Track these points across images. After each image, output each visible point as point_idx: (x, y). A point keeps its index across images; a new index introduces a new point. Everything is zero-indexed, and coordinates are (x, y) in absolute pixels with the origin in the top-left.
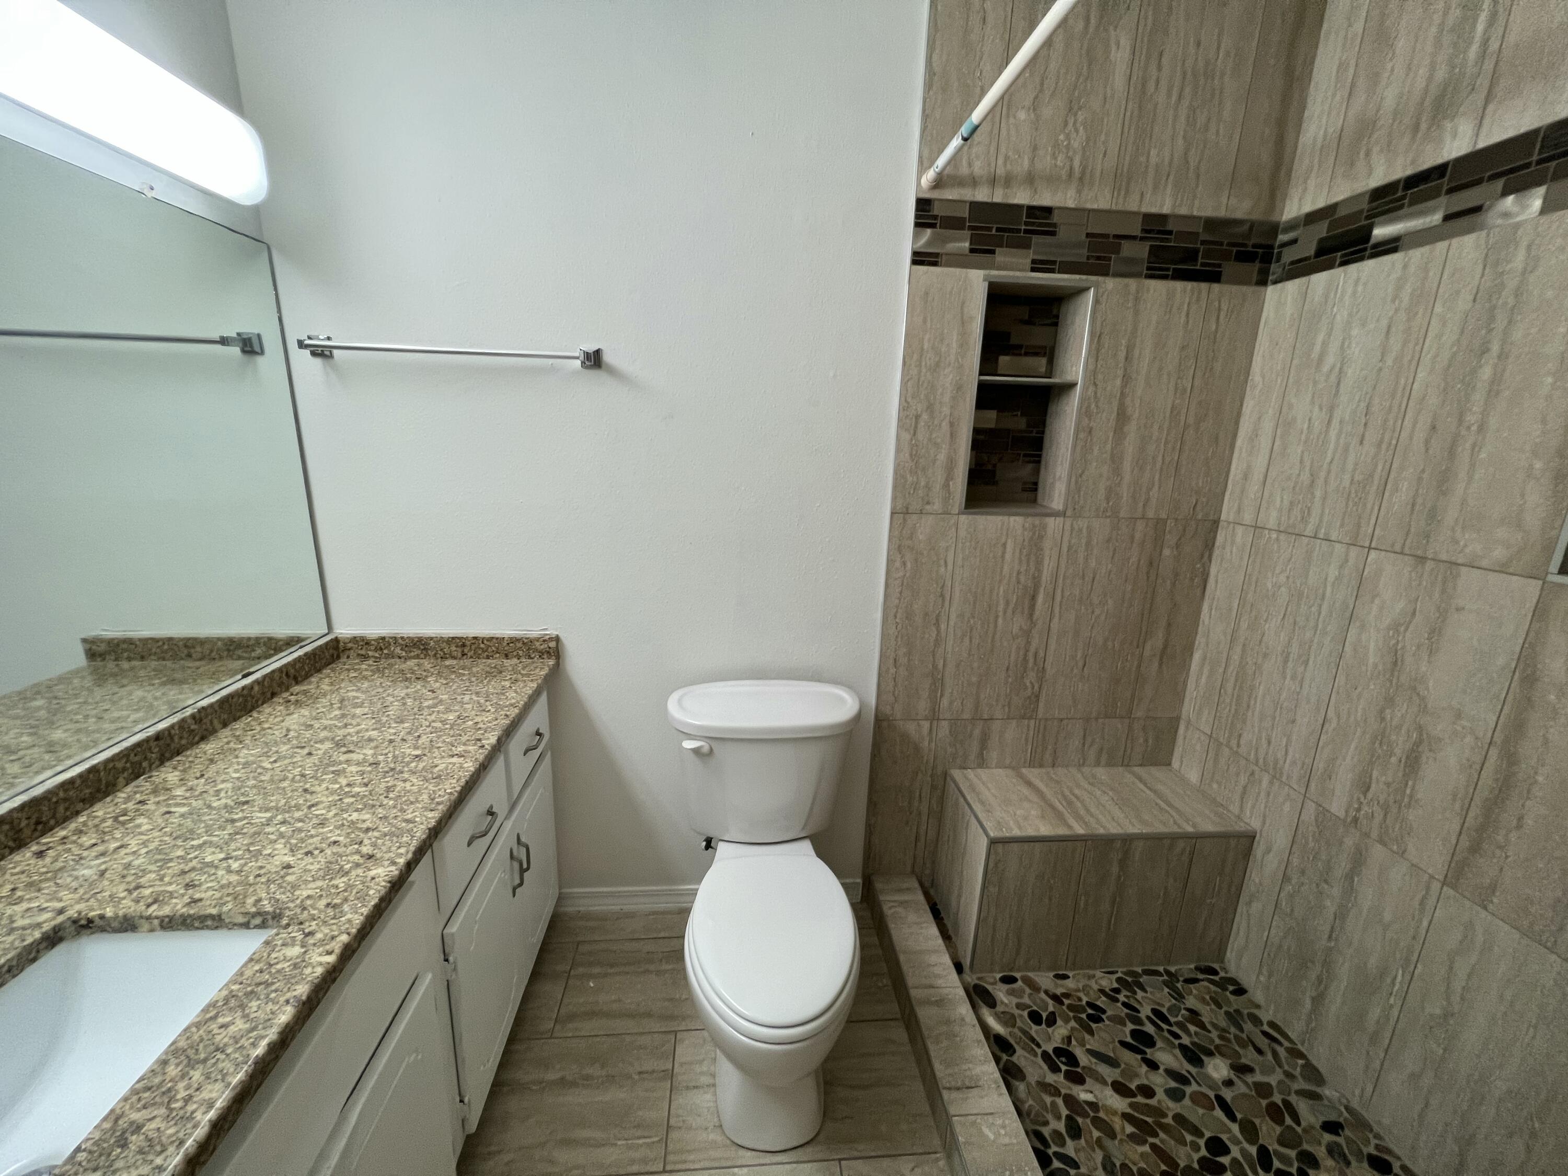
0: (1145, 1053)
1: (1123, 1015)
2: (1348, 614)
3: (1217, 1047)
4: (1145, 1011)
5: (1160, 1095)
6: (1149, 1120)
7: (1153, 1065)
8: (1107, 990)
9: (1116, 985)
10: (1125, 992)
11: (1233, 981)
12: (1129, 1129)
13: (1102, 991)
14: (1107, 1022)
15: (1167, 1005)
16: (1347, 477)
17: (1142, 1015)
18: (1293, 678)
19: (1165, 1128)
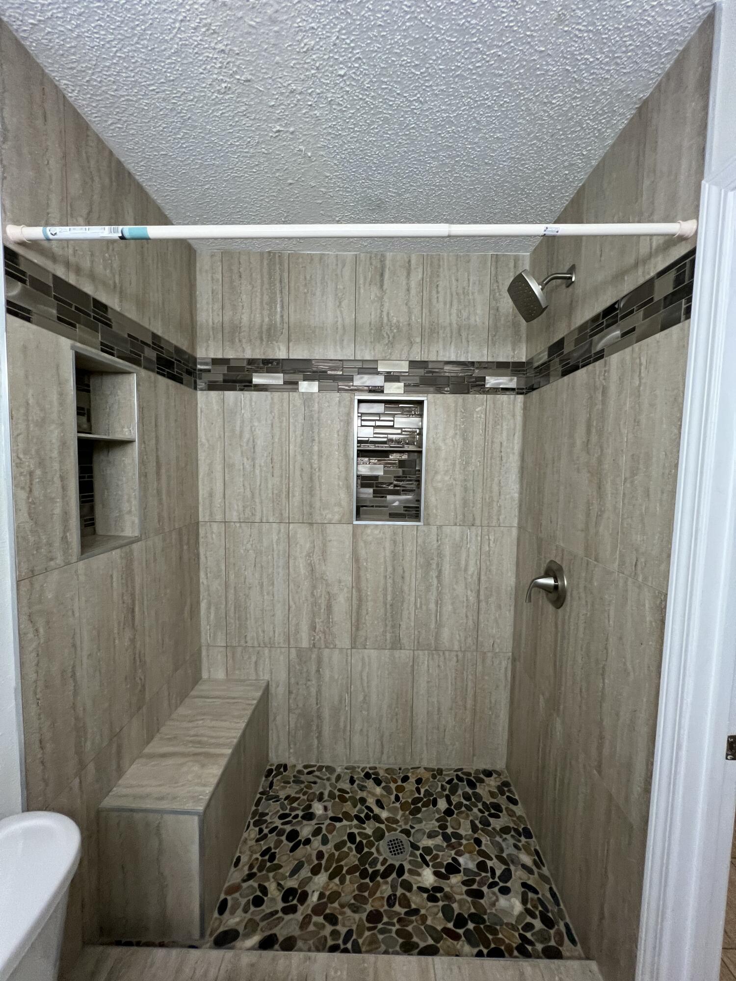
0: (301, 840)
1: (276, 838)
2: (287, 555)
3: (308, 800)
4: (278, 823)
5: (323, 848)
6: (334, 865)
7: (308, 842)
8: (258, 836)
9: (257, 829)
10: (264, 826)
11: (279, 766)
12: (337, 880)
13: (258, 840)
14: (277, 851)
15: (279, 808)
16: (270, 492)
17: (280, 827)
18: (268, 594)
19: (339, 860)
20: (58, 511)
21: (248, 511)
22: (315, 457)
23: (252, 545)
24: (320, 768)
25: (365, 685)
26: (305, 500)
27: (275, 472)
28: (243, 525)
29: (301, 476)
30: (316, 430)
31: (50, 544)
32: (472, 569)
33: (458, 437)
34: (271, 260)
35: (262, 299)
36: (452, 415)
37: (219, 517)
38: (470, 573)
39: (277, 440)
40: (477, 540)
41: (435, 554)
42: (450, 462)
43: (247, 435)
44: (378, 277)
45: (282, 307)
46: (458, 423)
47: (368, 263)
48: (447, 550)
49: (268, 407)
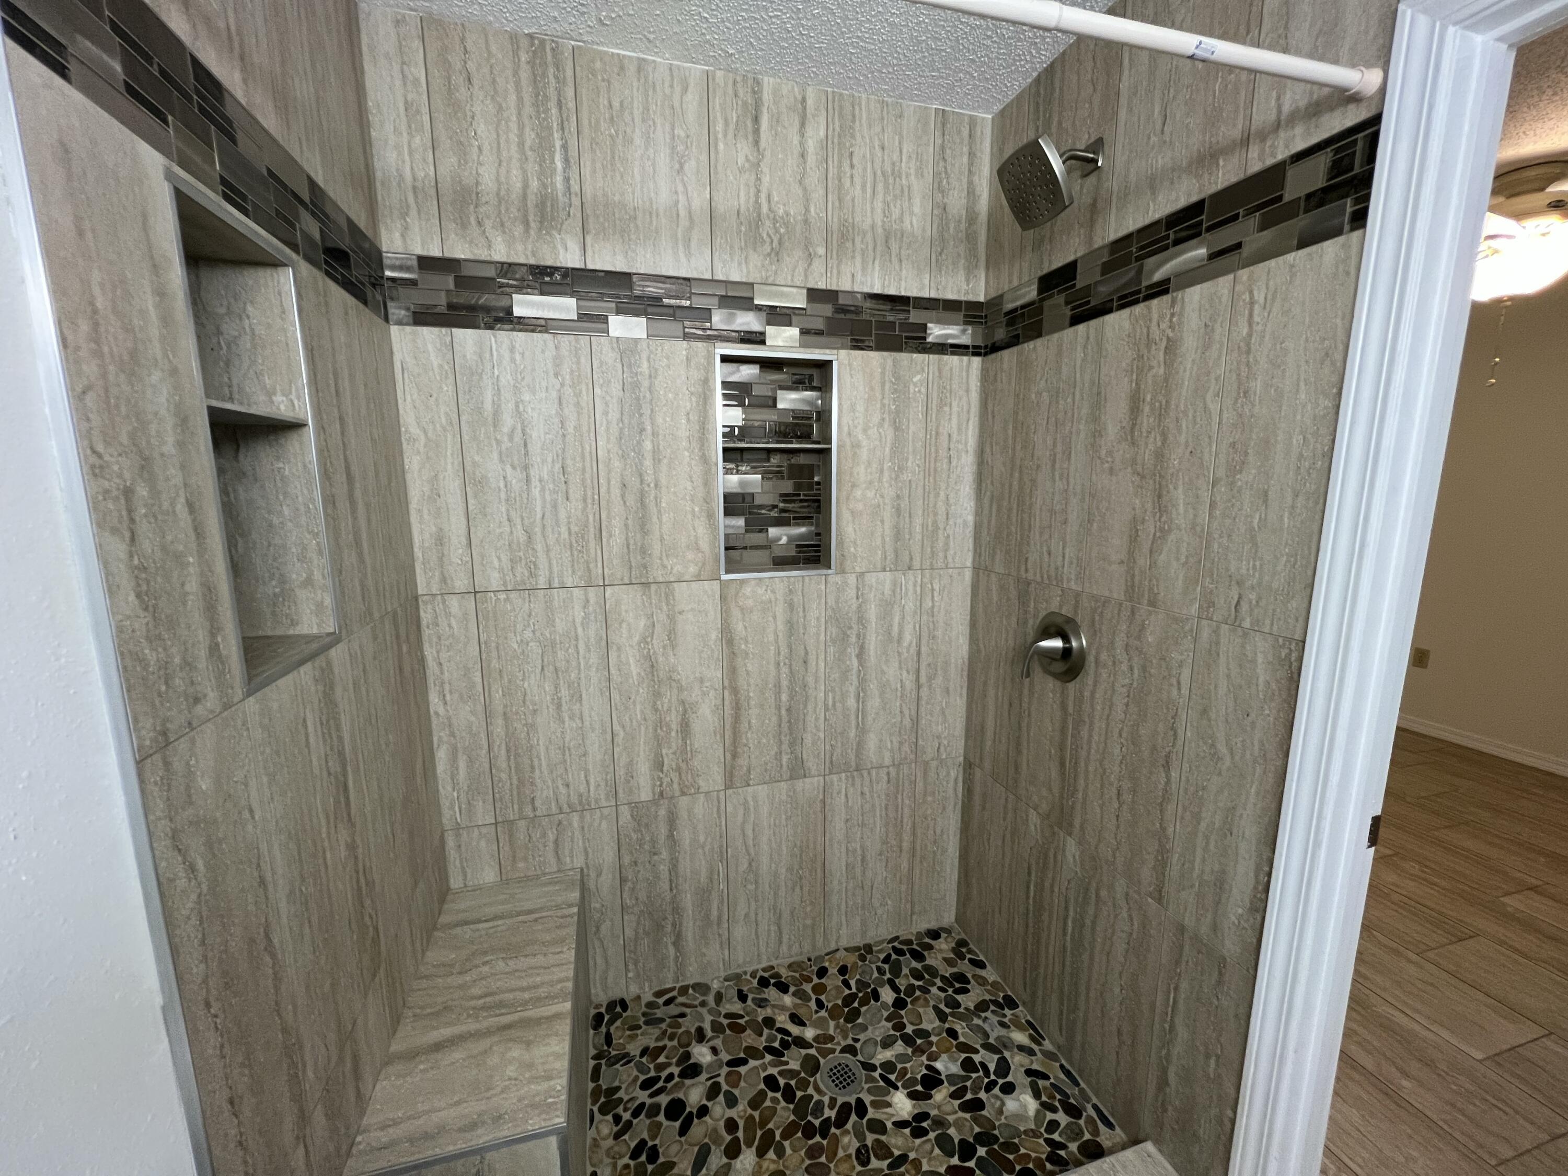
0: (691, 1113)
1: (648, 1122)
3: (681, 1046)
4: (643, 1096)
5: (732, 1113)
6: (759, 1133)
7: (703, 1111)
8: (615, 1129)
9: (609, 1118)
10: (620, 1110)
12: (771, 1154)
13: (617, 1136)
14: (657, 1142)
15: (635, 1073)
17: (649, 1101)
18: (571, 717)
19: (764, 1122)
20: (193, 586)
21: (521, 570)
22: (648, 463)
23: (534, 632)
24: (684, 990)
25: (751, 843)
26: (632, 542)
27: (571, 491)
28: (513, 595)
29: (623, 496)
30: (646, 411)
31: (188, 665)
32: (908, 637)
33: (886, 425)
34: (534, 52)
35: (521, 135)
36: (878, 389)
37: (461, 583)
38: (905, 644)
39: (571, 430)
40: (915, 592)
41: (855, 618)
42: (875, 466)
43: (508, 421)
44: (749, 124)
45: (566, 160)
46: (886, 401)
47: (730, 91)
48: (872, 613)
49: (550, 365)
